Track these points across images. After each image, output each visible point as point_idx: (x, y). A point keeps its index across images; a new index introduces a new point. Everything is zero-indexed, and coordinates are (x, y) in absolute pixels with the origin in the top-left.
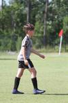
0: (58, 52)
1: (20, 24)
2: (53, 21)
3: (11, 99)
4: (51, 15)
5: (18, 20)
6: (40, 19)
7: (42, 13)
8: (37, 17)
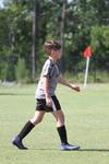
0: (83, 82)
1: (22, 38)
2: (74, 33)
3: (8, 158)
4: (72, 23)
5: (19, 31)
6: (54, 30)
7: (56, 20)
8: (48, 26)
